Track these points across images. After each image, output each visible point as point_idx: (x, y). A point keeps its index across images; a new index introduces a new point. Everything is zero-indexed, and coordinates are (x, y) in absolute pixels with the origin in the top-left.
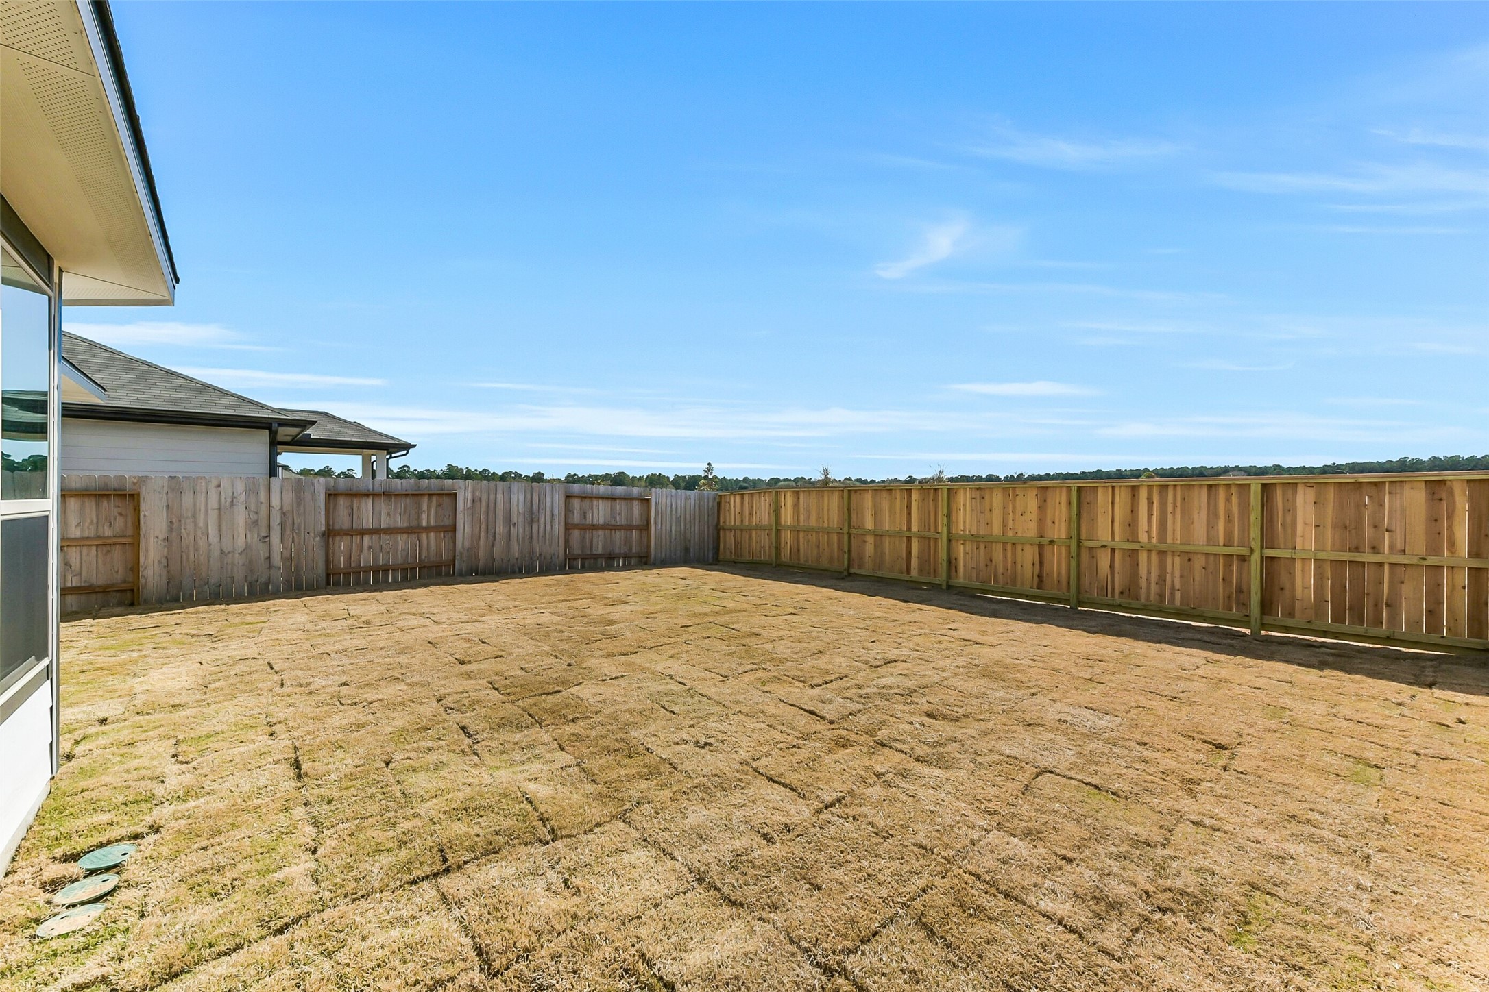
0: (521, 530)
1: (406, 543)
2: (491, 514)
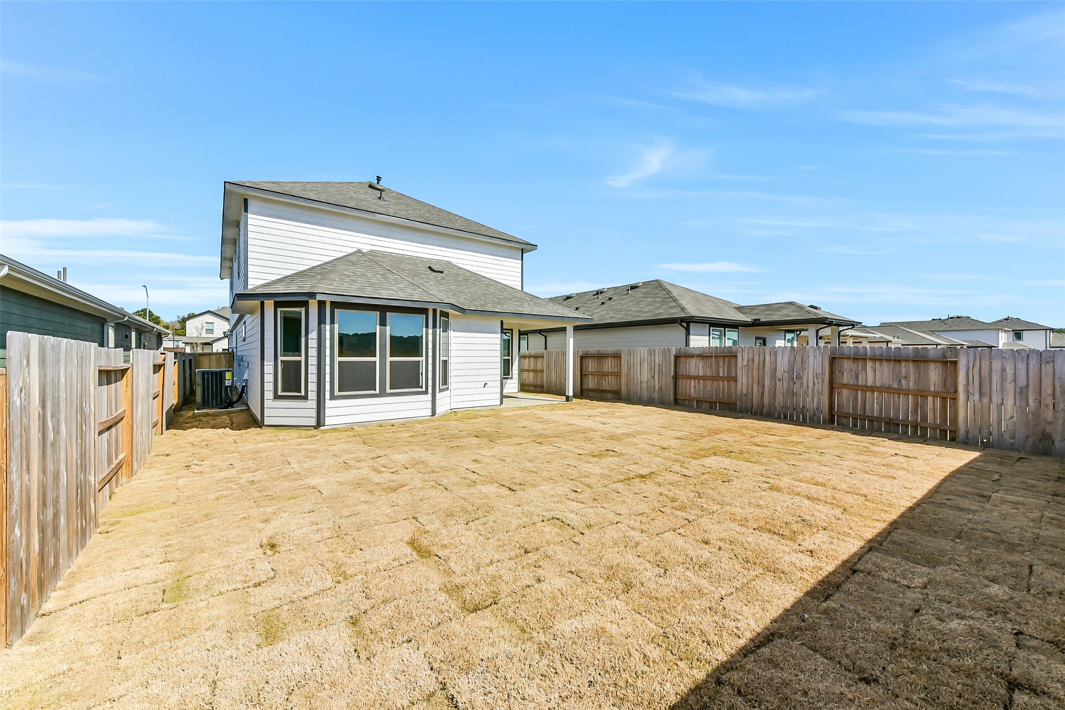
0: (785, 385)
1: (712, 386)
2: (761, 369)
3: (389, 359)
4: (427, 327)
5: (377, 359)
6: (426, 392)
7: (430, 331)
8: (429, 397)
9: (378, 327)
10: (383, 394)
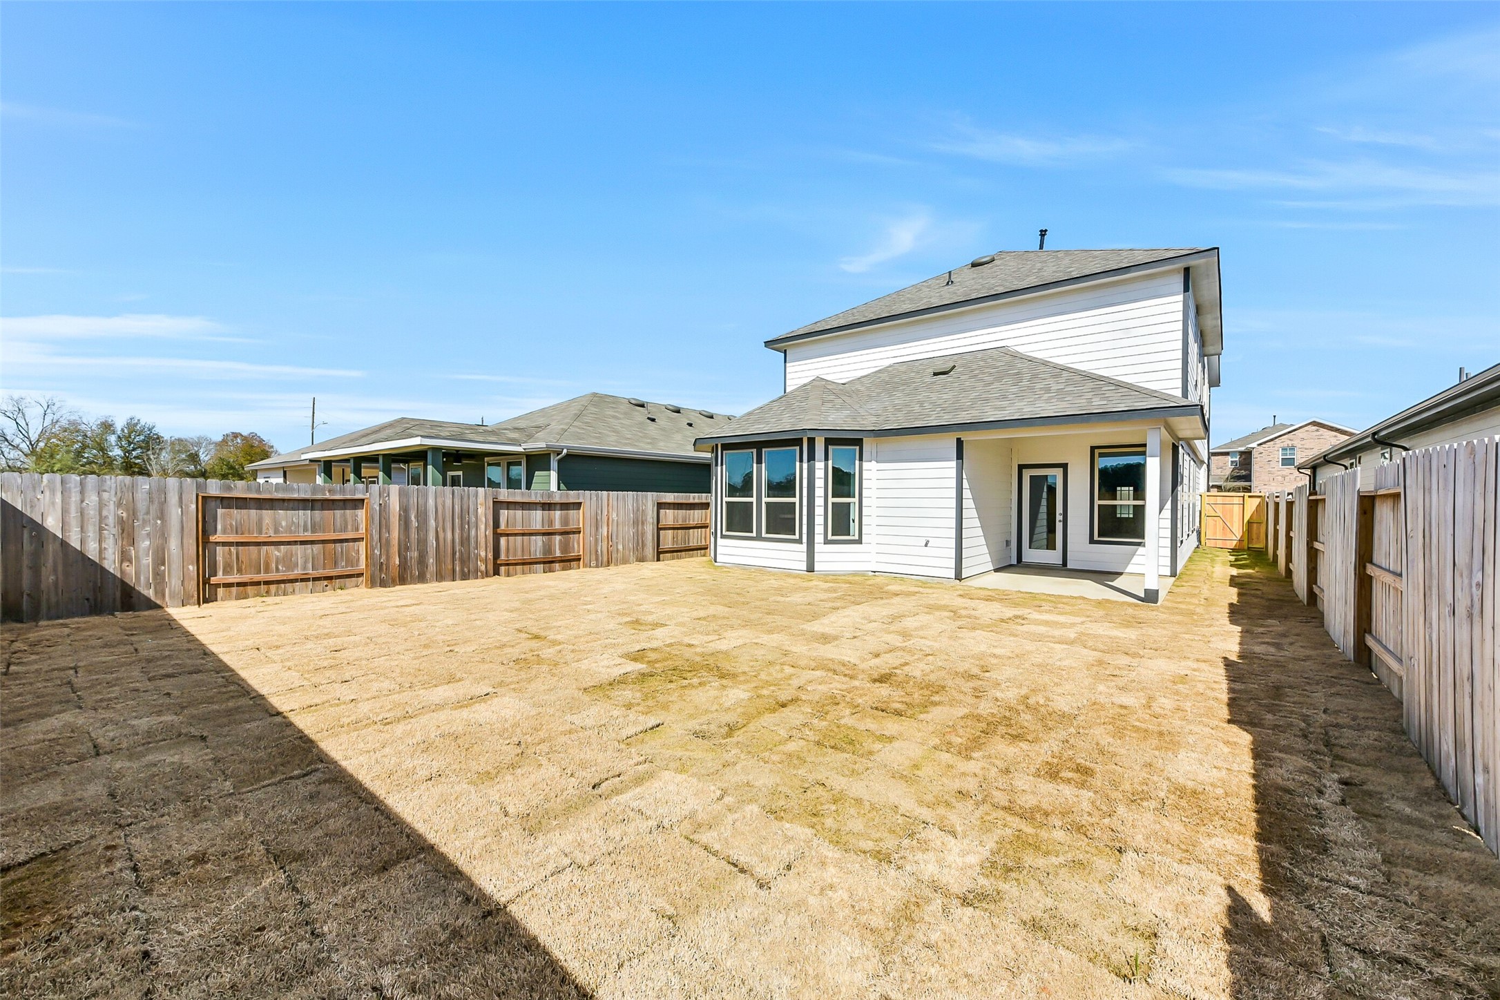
3: (765, 500)
4: (801, 461)
5: (754, 500)
6: (800, 541)
7: (805, 465)
8: (804, 547)
9: (755, 465)
10: (759, 538)
